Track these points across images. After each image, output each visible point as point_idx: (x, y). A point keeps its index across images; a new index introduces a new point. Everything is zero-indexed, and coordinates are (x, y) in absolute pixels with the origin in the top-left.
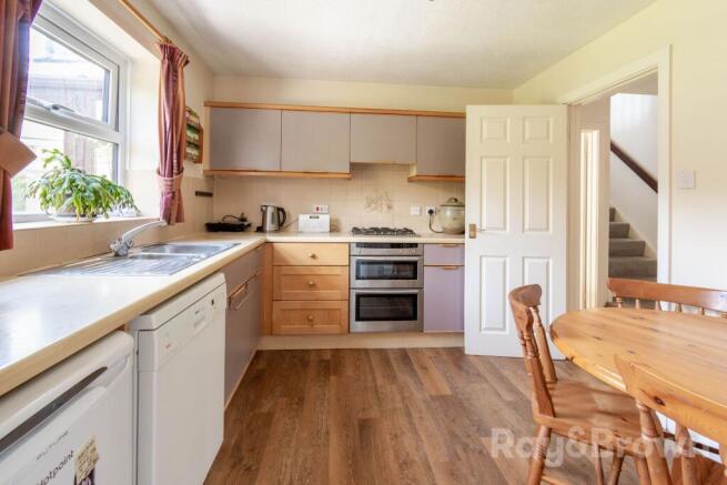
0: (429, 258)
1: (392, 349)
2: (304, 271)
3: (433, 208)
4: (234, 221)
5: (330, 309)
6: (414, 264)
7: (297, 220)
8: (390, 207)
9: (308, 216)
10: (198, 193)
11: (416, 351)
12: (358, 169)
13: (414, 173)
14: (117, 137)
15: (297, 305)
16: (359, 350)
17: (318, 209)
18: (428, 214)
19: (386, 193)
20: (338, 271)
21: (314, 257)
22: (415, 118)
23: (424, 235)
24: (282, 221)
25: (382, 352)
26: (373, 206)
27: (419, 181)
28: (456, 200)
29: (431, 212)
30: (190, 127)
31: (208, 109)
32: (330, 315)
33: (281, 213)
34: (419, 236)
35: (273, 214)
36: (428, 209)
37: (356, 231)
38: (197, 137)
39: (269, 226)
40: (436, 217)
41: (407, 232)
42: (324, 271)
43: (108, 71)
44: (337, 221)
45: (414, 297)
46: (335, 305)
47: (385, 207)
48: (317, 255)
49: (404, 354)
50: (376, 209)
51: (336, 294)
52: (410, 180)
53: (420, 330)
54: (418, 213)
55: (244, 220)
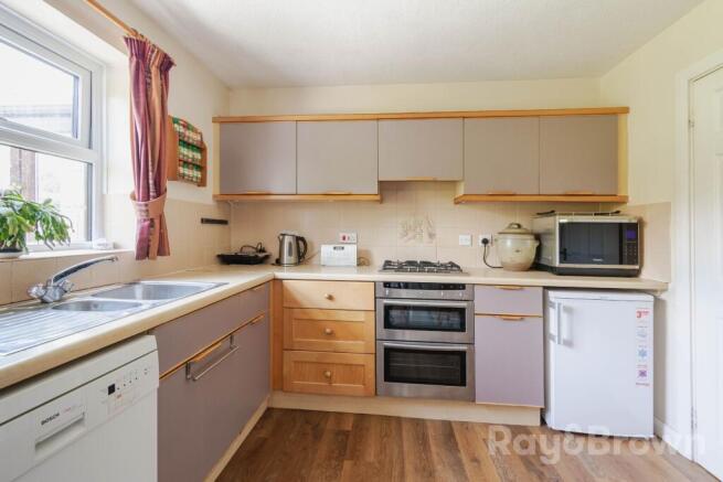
0: (482, 303)
1: (433, 421)
2: (321, 316)
3: (488, 237)
4: (250, 252)
5: (351, 365)
6: (461, 311)
7: (320, 252)
8: (431, 236)
9: (332, 246)
10: (205, 221)
11: (465, 426)
12: (389, 190)
13: (461, 191)
14: (91, 156)
15: (313, 356)
16: (388, 418)
17: (344, 238)
18: (481, 244)
19: (427, 218)
20: (361, 317)
21: (330, 298)
22: (461, 120)
23: (475, 273)
24: (302, 252)
25: (419, 424)
26: (410, 235)
27: (468, 202)
28: (519, 226)
29: (485, 242)
30: (188, 145)
31: (217, 125)
32: (352, 371)
33: (301, 243)
34: (467, 274)
35: (290, 244)
36: (481, 238)
37: (388, 265)
38: (198, 156)
39: (286, 258)
40: (492, 248)
41: (452, 267)
42: (343, 316)
43: (76, 78)
44: (367, 252)
45: (462, 354)
46: (359, 360)
47: (425, 235)
48: (334, 295)
49: (448, 430)
50: (414, 237)
51: (359, 345)
52: (457, 202)
53: (471, 399)
54: (469, 243)
55: (262, 251)
